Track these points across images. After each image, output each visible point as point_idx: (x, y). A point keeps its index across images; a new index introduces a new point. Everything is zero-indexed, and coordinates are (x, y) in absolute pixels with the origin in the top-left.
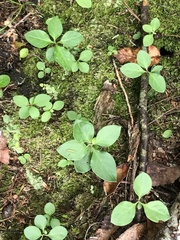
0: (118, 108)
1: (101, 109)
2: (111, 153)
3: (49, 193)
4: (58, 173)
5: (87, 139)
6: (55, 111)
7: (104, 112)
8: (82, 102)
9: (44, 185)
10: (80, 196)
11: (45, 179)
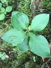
0: (46, 5)
1: (35, 7)
2: (43, 35)
3: (11, 61)
4: (14, 49)
5: (25, 27)
6: (8, 13)
7: (37, 9)
8: (23, 5)
9: (7, 57)
10: (28, 63)
11: (7, 53)
